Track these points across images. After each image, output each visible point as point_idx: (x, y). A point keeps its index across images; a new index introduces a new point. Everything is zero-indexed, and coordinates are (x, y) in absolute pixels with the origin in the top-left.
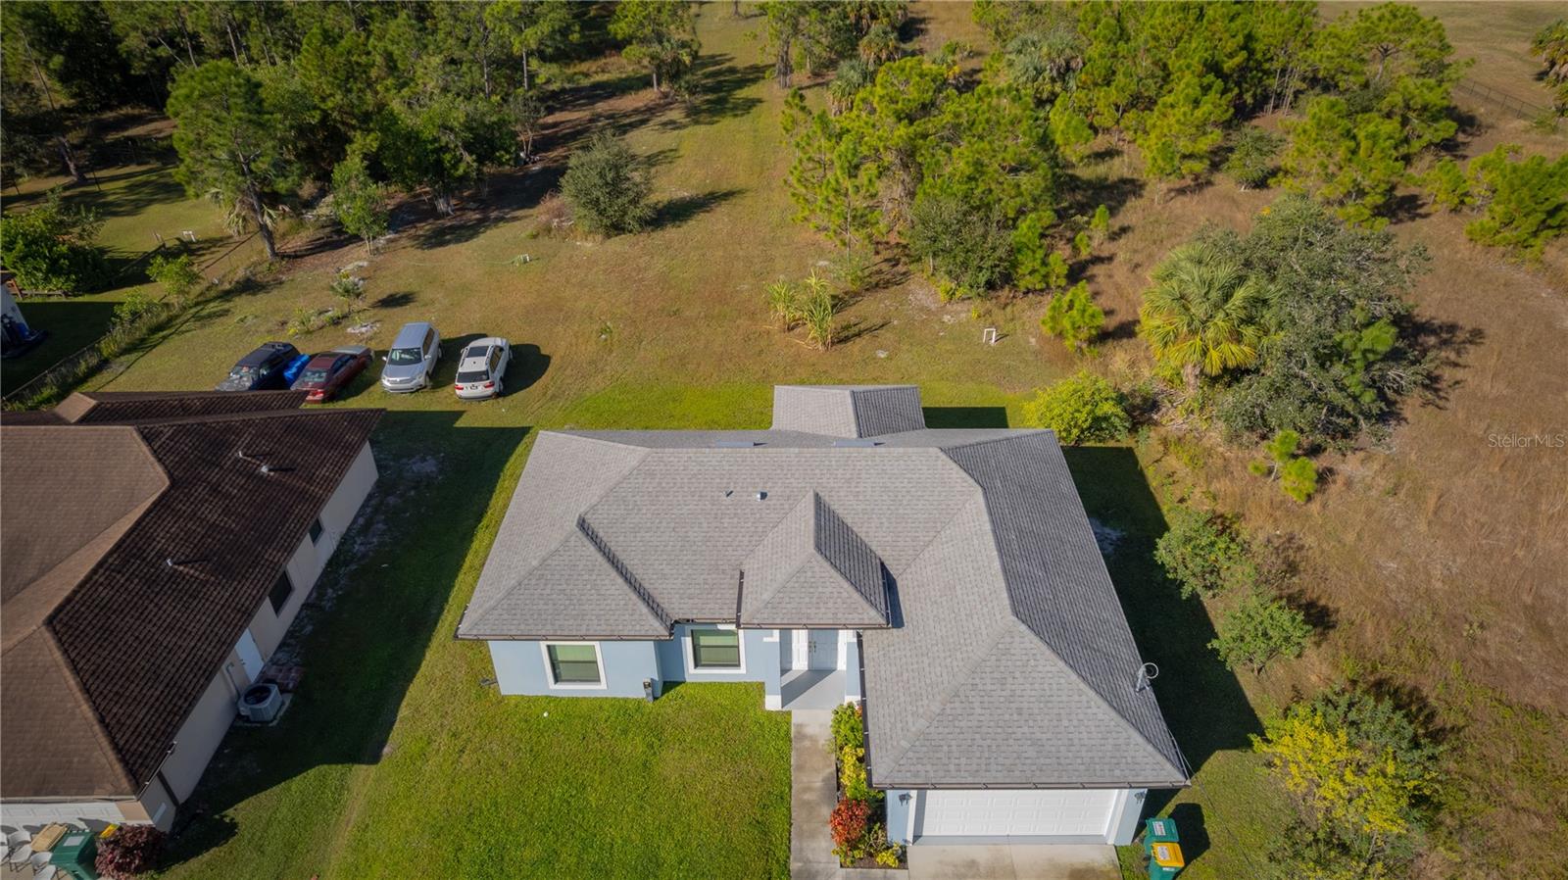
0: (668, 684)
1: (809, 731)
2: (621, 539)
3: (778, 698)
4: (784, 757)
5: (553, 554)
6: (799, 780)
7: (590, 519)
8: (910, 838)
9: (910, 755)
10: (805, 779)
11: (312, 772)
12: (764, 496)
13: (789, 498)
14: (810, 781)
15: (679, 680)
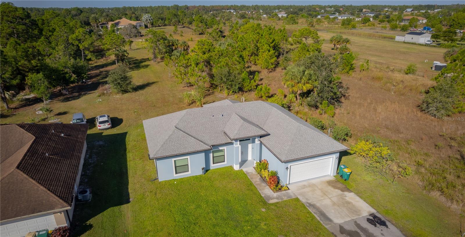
0: (206, 170)
1: (249, 171)
2: (188, 130)
3: (238, 166)
4: (246, 177)
5: (172, 135)
6: (253, 181)
7: (178, 126)
8: (288, 184)
9: (288, 154)
10: (254, 180)
11: (109, 210)
12: (223, 115)
13: (229, 115)
14: (256, 180)
15: (209, 169)
